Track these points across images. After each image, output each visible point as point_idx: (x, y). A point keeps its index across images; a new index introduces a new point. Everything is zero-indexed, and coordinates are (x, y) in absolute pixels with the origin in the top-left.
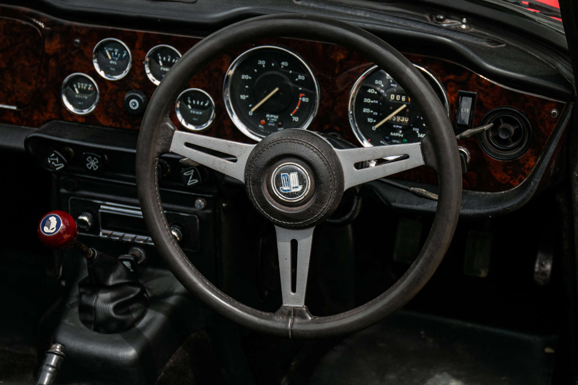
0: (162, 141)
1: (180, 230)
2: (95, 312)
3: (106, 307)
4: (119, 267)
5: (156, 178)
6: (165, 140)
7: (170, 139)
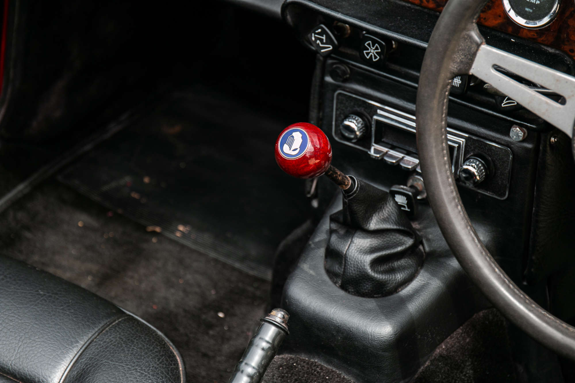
0: (461, 57)
1: (483, 165)
2: (345, 262)
3: (361, 259)
4: (388, 205)
5: (444, 108)
6: (465, 56)
7: (473, 57)
